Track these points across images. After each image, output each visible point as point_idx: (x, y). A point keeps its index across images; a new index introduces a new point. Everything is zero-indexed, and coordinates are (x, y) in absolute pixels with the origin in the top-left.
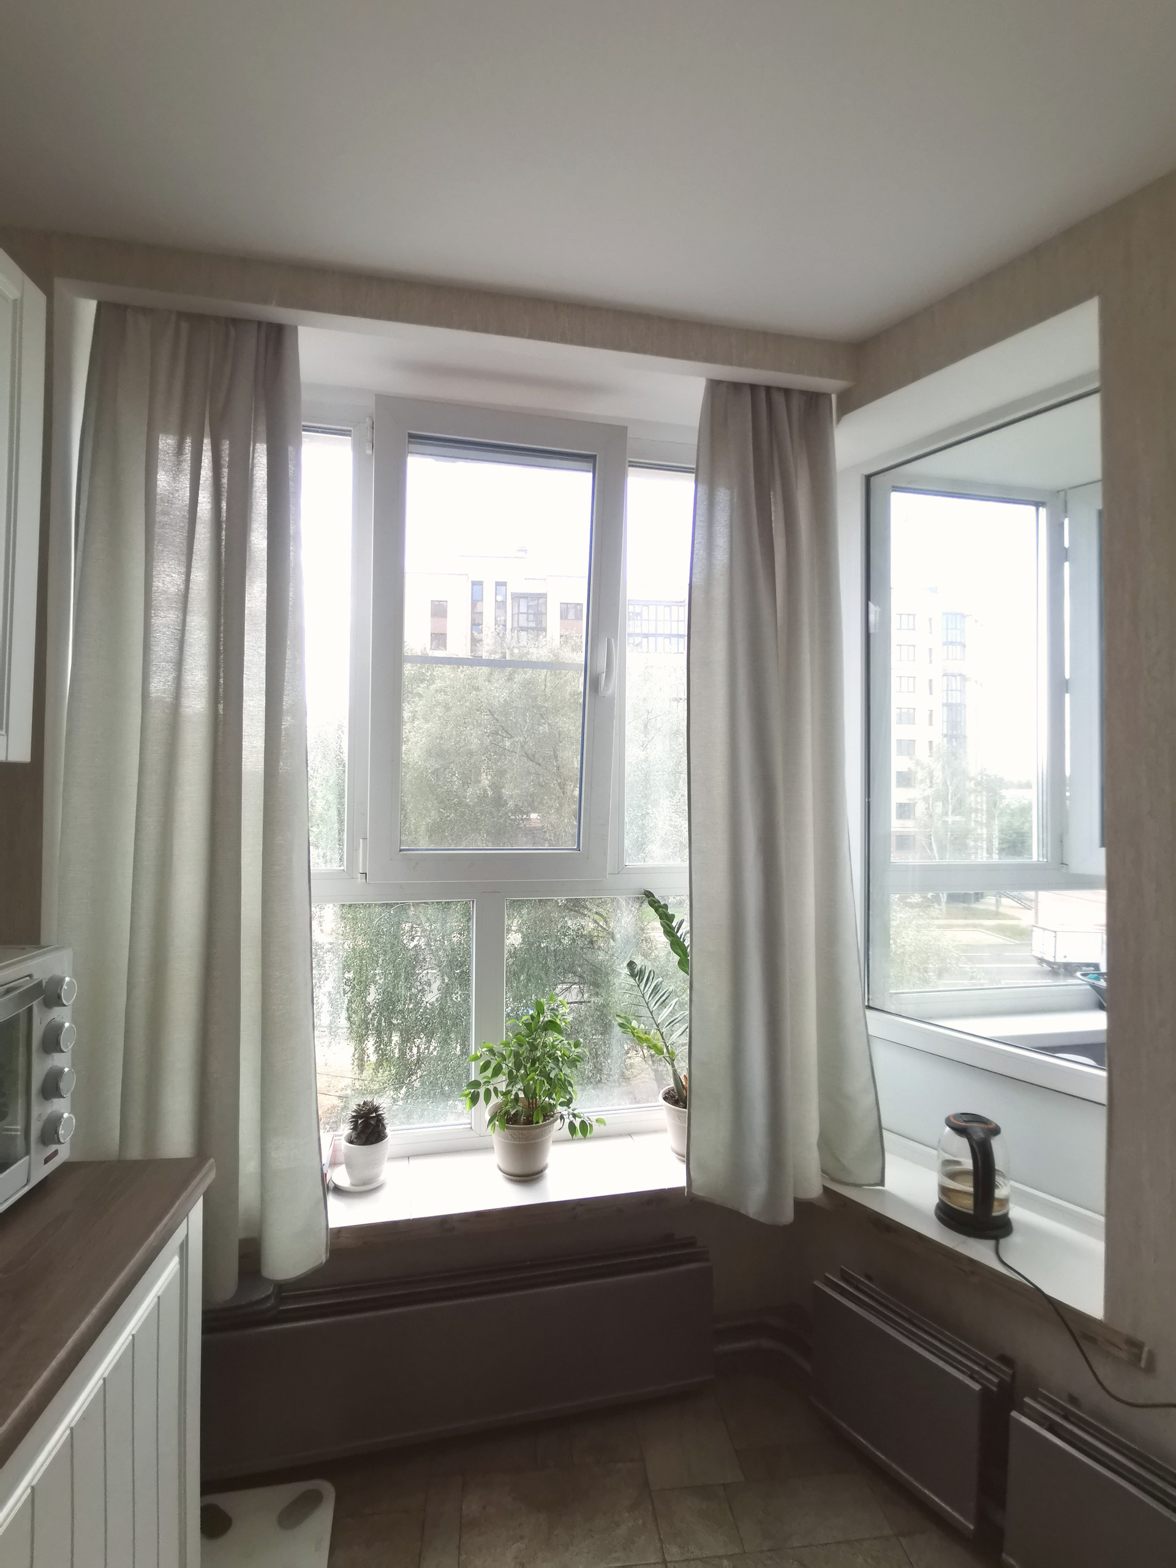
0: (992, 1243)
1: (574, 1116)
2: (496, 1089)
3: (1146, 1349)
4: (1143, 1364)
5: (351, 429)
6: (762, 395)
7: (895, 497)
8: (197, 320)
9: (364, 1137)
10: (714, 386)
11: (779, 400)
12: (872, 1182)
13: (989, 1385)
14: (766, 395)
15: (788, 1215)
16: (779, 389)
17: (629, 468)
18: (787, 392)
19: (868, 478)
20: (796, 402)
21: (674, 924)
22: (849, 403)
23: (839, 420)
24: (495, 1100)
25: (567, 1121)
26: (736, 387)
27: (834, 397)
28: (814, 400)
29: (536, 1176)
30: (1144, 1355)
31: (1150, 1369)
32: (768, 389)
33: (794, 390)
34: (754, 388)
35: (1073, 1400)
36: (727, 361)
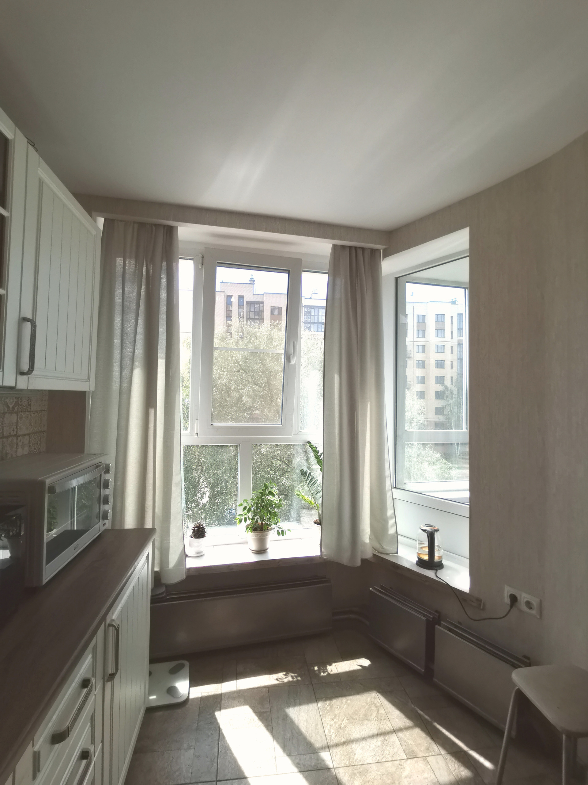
0: (434, 571)
1: (279, 528)
2: (249, 517)
3: (482, 602)
4: (482, 607)
5: (194, 258)
6: (354, 250)
7: (408, 285)
8: (142, 225)
9: (197, 535)
10: (335, 247)
11: (360, 252)
12: (393, 552)
13: (430, 619)
14: (355, 251)
15: (359, 563)
16: (360, 248)
17: (303, 272)
18: (363, 249)
19: (397, 279)
20: (367, 254)
21: (319, 454)
22: (387, 254)
23: (383, 259)
24: (249, 522)
25: (276, 530)
26: (343, 247)
27: (381, 251)
28: (374, 253)
29: (264, 551)
30: (482, 604)
31: (484, 609)
32: (356, 248)
33: (367, 248)
34: (350, 247)
35: (460, 623)
36: (340, 239)
